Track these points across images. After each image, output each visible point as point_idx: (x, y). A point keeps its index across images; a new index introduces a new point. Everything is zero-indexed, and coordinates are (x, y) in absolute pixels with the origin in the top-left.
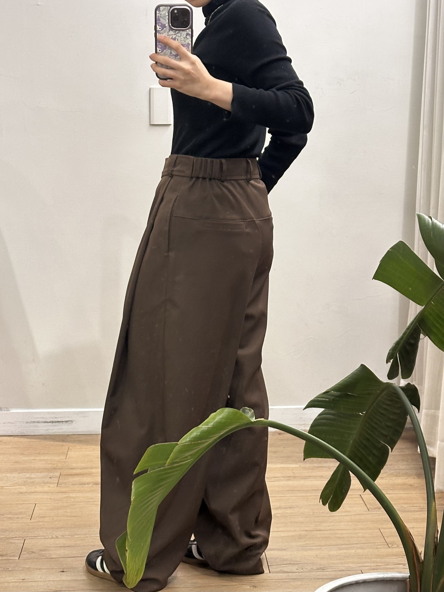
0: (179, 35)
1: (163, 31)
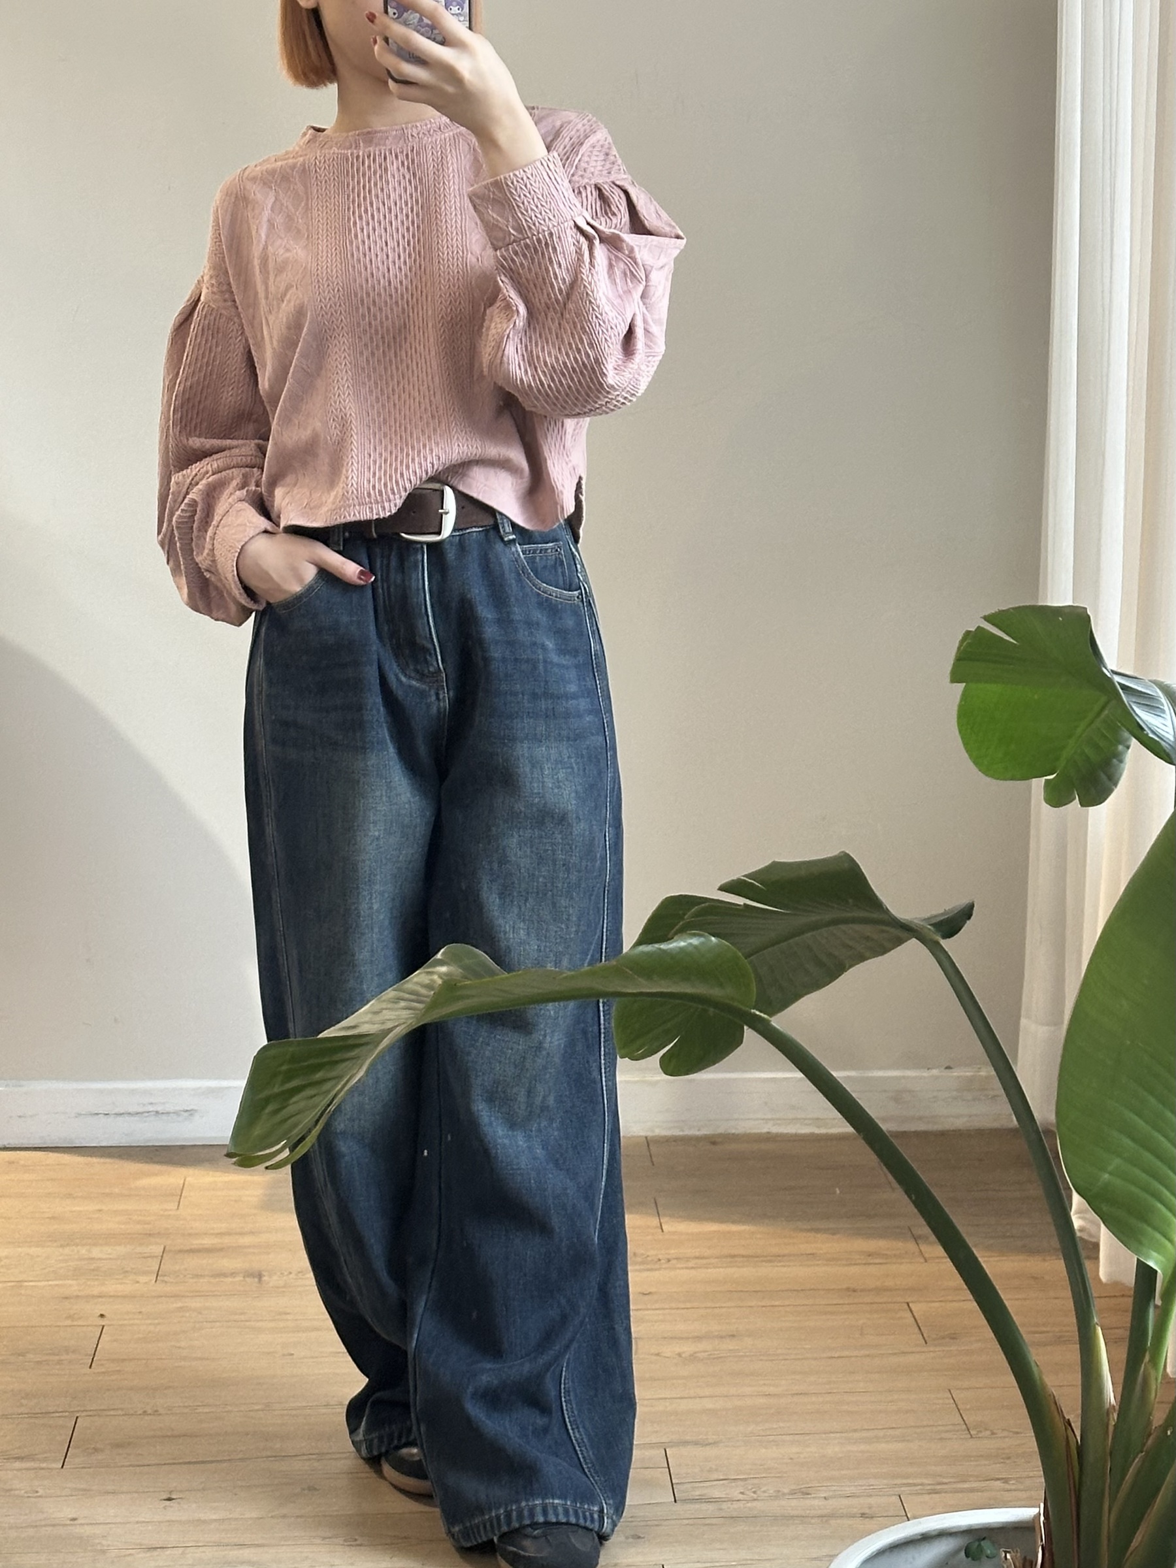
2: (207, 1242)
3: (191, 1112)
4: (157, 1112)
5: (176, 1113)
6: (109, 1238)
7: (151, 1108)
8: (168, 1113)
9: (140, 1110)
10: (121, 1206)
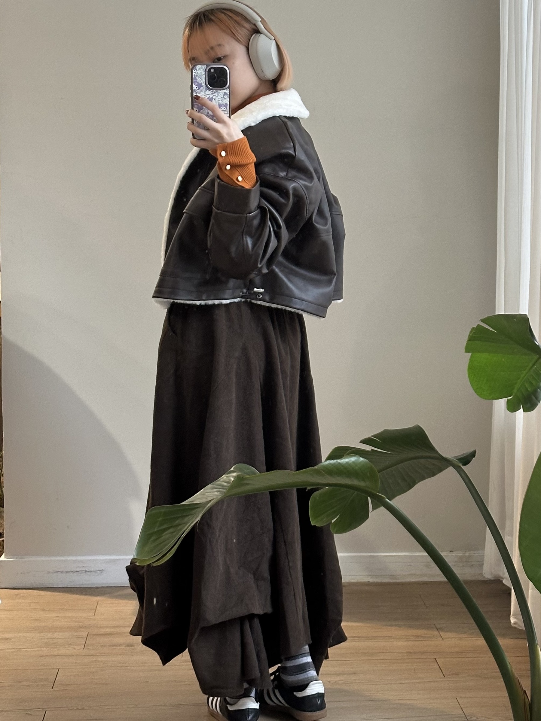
0: (216, 94)
1: (199, 90)
2: (108, 630)
3: (101, 571)
4: (86, 571)
5: (95, 572)
6: (62, 629)
7: (84, 569)
8: (91, 571)
9: (78, 570)
10: (69, 614)
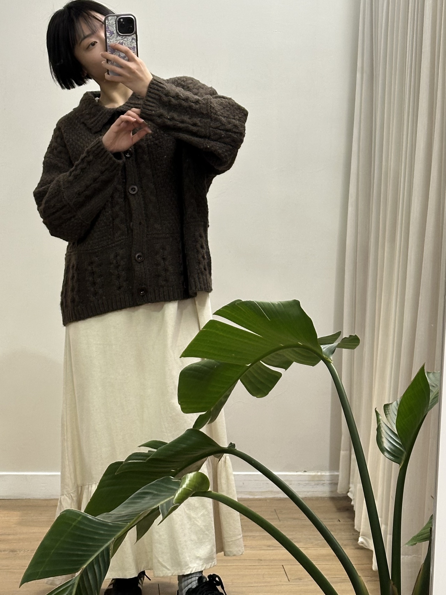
0: (126, 39)
1: (111, 37)
